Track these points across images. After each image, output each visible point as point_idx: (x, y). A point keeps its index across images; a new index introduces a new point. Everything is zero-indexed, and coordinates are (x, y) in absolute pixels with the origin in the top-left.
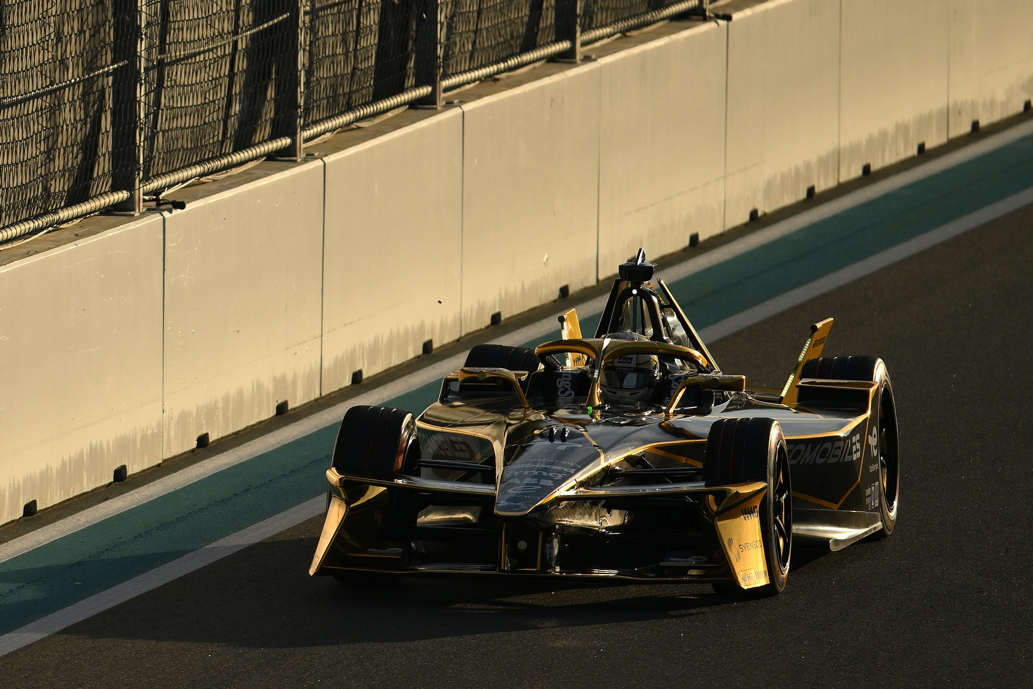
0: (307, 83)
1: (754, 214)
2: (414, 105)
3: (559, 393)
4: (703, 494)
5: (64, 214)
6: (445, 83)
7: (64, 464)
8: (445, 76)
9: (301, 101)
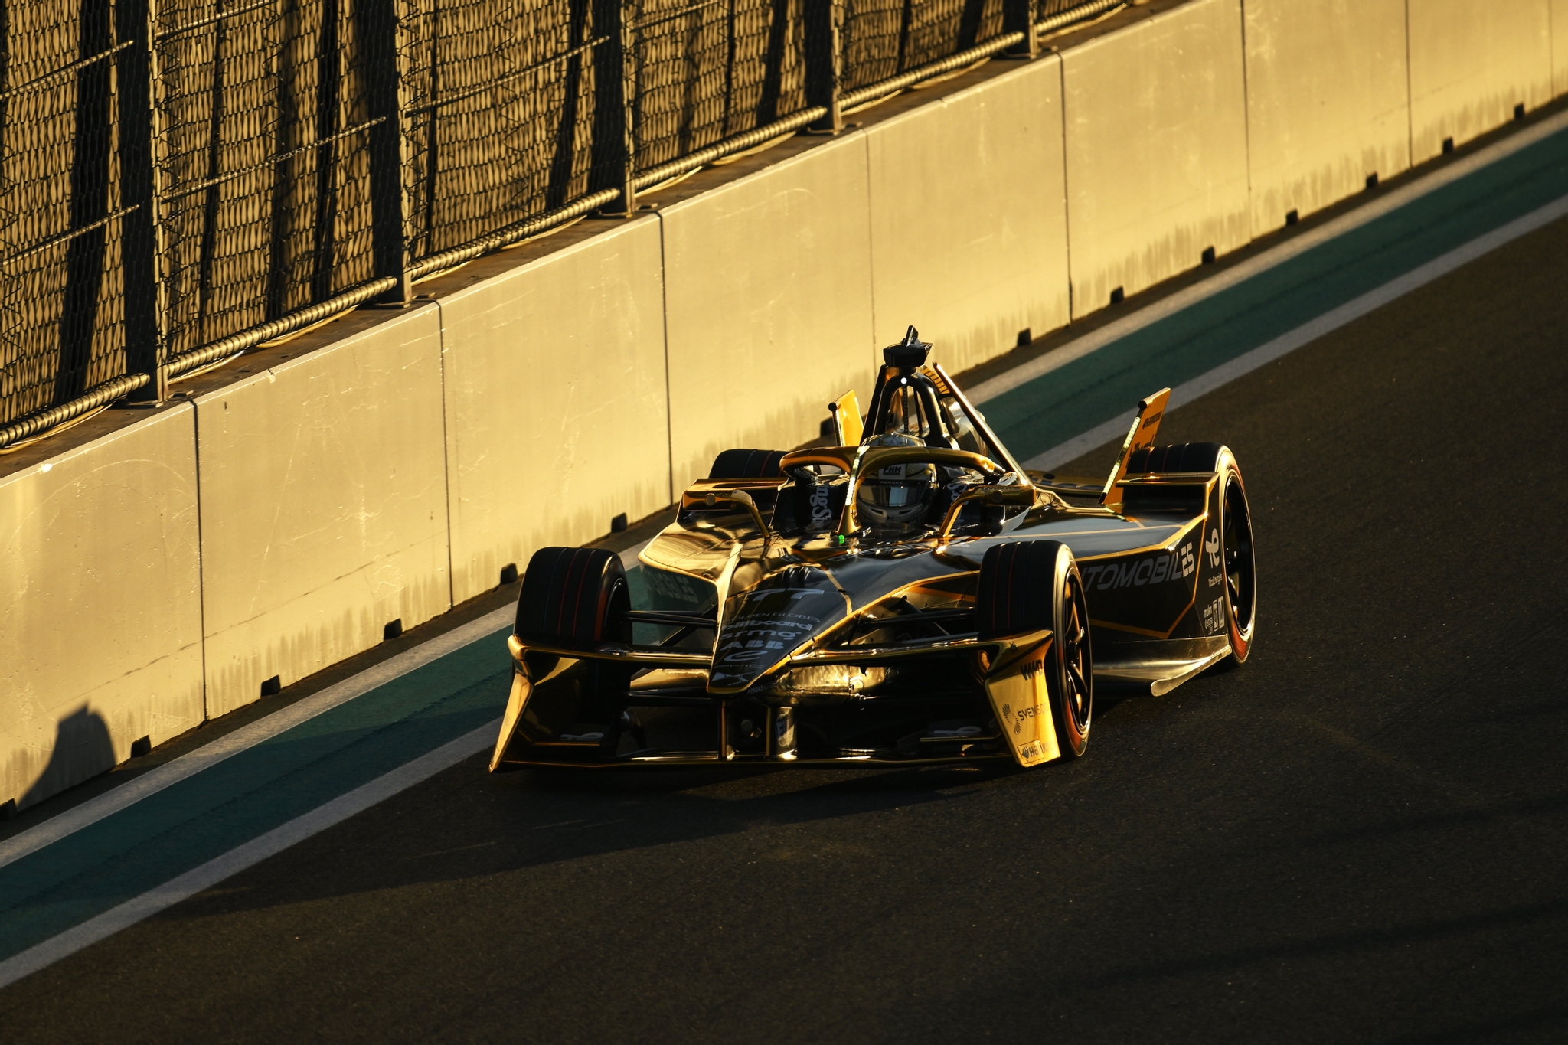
3: (813, 512)
4: (974, 651)
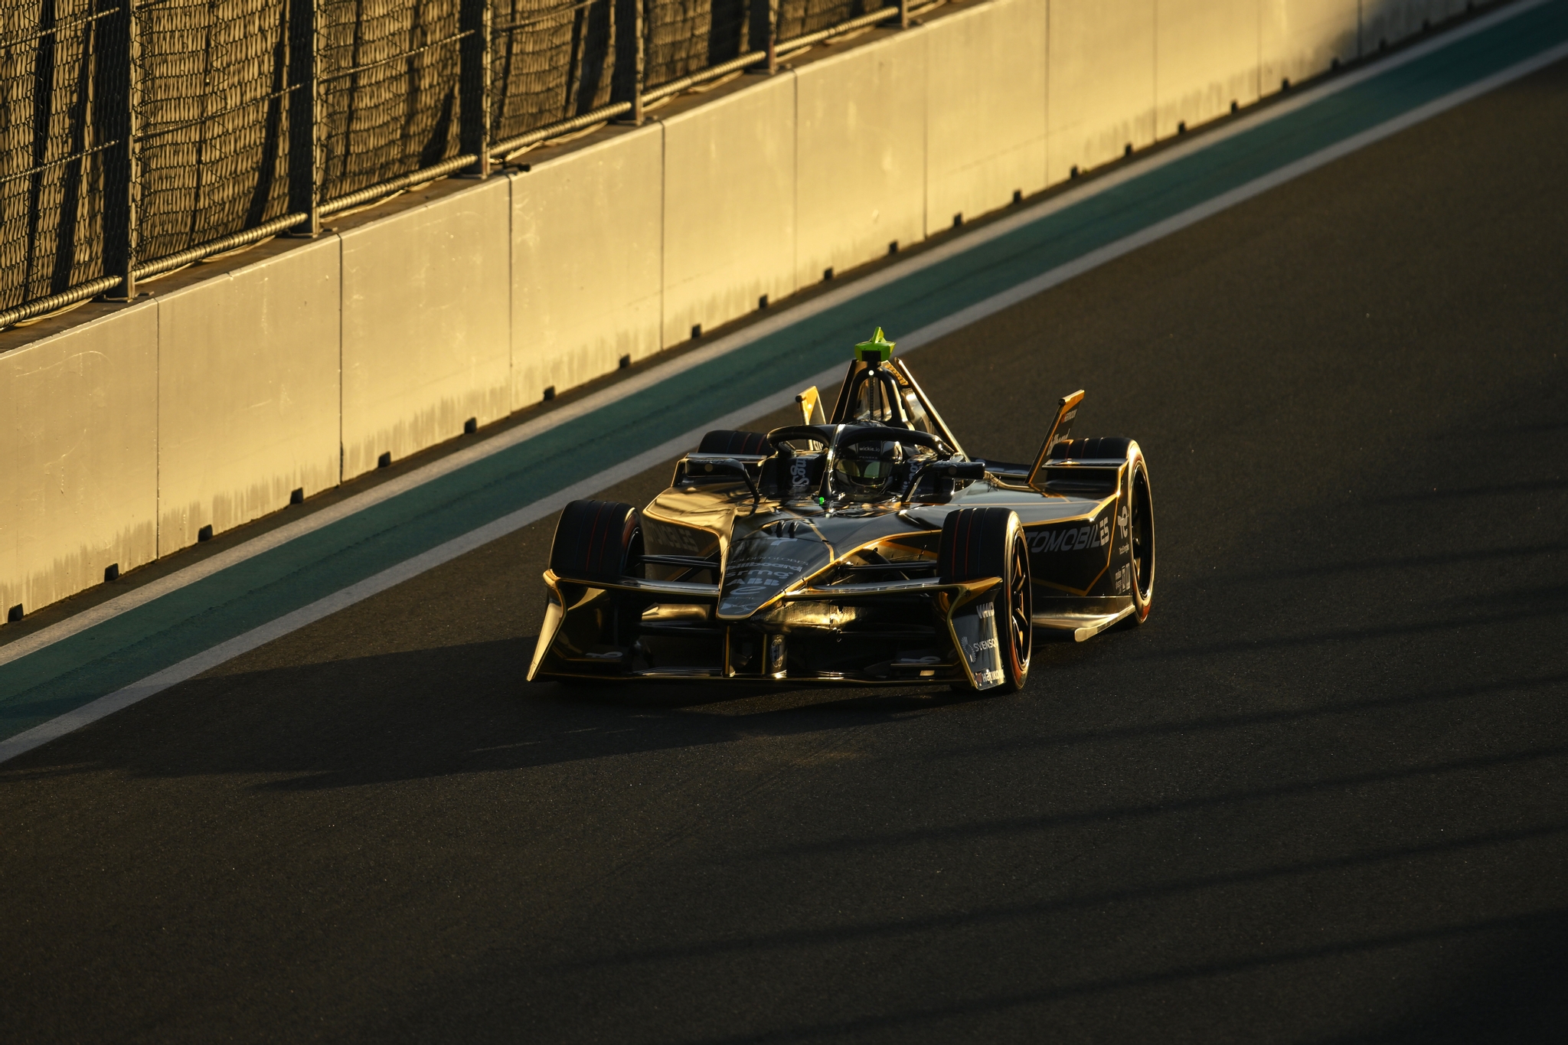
0: (646, 51)
1: (1074, 171)
2: (748, 70)
5: (414, 178)
6: (778, 49)
7: (416, 419)
8: (778, 42)
9: (640, 67)
